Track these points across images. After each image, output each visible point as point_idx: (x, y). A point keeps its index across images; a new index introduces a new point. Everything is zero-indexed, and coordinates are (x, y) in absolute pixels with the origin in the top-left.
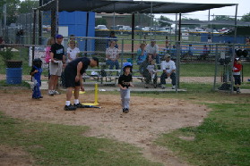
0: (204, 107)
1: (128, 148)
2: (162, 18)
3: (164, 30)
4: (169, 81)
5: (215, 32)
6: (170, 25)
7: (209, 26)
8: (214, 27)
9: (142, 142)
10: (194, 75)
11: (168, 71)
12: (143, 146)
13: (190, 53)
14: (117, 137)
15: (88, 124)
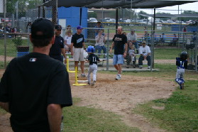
0: (173, 83)
1: (111, 115)
2: (141, 12)
3: (142, 22)
4: (145, 62)
5: (183, 23)
6: (146, 18)
7: (178, 19)
8: (183, 19)
9: (123, 110)
10: (165, 58)
11: (144, 54)
12: (123, 114)
13: (162, 40)
14: (103, 107)
15: (80, 97)
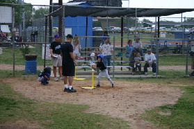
1: (119, 122)
2: (145, 20)
4: (150, 69)
6: (150, 26)
7: (182, 26)
10: (170, 65)
11: (150, 62)
14: (111, 113)
15: (88, 104)
